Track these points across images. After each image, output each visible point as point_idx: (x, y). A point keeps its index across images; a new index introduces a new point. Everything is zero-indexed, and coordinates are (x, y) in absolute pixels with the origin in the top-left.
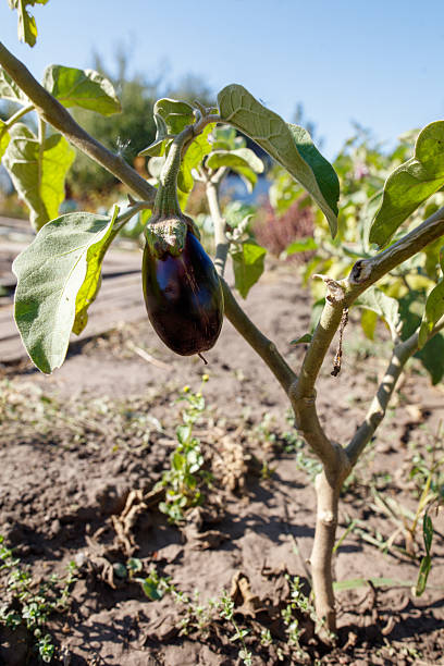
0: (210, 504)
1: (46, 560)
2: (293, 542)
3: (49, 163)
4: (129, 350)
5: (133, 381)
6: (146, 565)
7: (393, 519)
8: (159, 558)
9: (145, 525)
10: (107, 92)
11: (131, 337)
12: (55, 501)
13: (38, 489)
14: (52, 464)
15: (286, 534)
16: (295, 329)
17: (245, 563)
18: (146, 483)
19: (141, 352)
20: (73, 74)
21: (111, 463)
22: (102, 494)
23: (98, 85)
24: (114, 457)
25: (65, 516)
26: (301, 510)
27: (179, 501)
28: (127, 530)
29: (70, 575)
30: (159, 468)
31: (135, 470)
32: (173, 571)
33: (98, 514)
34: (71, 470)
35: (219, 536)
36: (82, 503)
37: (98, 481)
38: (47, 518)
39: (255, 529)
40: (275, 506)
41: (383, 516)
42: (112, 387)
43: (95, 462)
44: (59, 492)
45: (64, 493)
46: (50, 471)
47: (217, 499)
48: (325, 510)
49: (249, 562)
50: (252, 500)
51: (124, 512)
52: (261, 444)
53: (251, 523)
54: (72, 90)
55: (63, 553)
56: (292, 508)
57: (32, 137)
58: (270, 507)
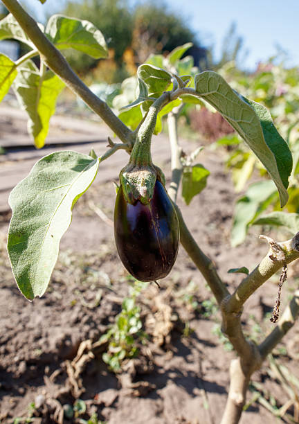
0: (142, 355)
1: (13, 396)
2: (204, 398)
3: (46, 89)
4: (90, 209)
5: (91, 236)
6: (89, 407)
7: (284, 386)
8: (99, 402)
9: (90, 372)
10: (98, 41)
11: (92, 197)
12: (24, 344)
13: (12, 333)
14: (25, 310)
15: (199, 388)
16: (215, 201)
17: (166, 412)
18: (95, 334)
19: (99, 212)
20: (72, 24)
21: (70, 313)
22: (60, 342)
23: (92, 35)
24: (72, 308)
25: (30, 360)
26: (212, 368)
27: (119, 354)
28: (77, 374)
29: (30, 415)
30: (105, 321)
31: (88, 323)
32: (109, 414)
33: (56, 358)
34: (38, 317)
35: (147, 387)
36: (44, 348)
37: (58, 330)
38: (16, 359)
39: (176, 381)
40: (192, 362)
41: (277, 381)
42: (75, 240)
43: (58, 310)
44: (28, 337)
45: (31, 339)
46: (23, 316)
47: (147, 351)
48: (237, 392)
49: (169, 412)
50: (175, 354)
51: (76, 359)
52: (184, 305)
53: (172, 375)
54: (70, 37)
55: (26, 390)
56: (205, 364)
57: (35, 70)
58: (188, 362)
